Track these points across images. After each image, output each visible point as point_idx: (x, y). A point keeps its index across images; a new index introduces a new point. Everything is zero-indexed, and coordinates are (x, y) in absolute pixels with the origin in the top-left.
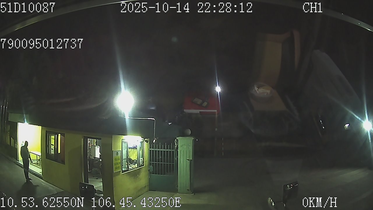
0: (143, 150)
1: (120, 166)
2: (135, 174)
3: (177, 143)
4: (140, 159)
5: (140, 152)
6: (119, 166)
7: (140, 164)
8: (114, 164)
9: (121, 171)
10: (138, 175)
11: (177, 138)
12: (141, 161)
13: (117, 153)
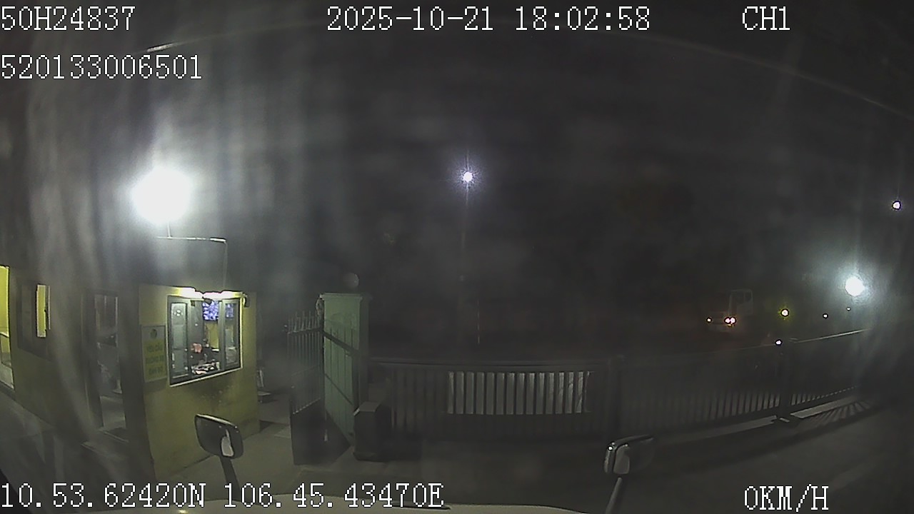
0: (234, 327)
1: (164, 366)
2: (211, 389)
3: (322, 309)
4: (226, 348)
5: (226, 330)
6: (162, 367)
7: (228, 362)
8: (147, 359)
9: (166, 379)
10: (220, 392)
11: (321, 297)
12: (232, 355)
13: (155, 330)
